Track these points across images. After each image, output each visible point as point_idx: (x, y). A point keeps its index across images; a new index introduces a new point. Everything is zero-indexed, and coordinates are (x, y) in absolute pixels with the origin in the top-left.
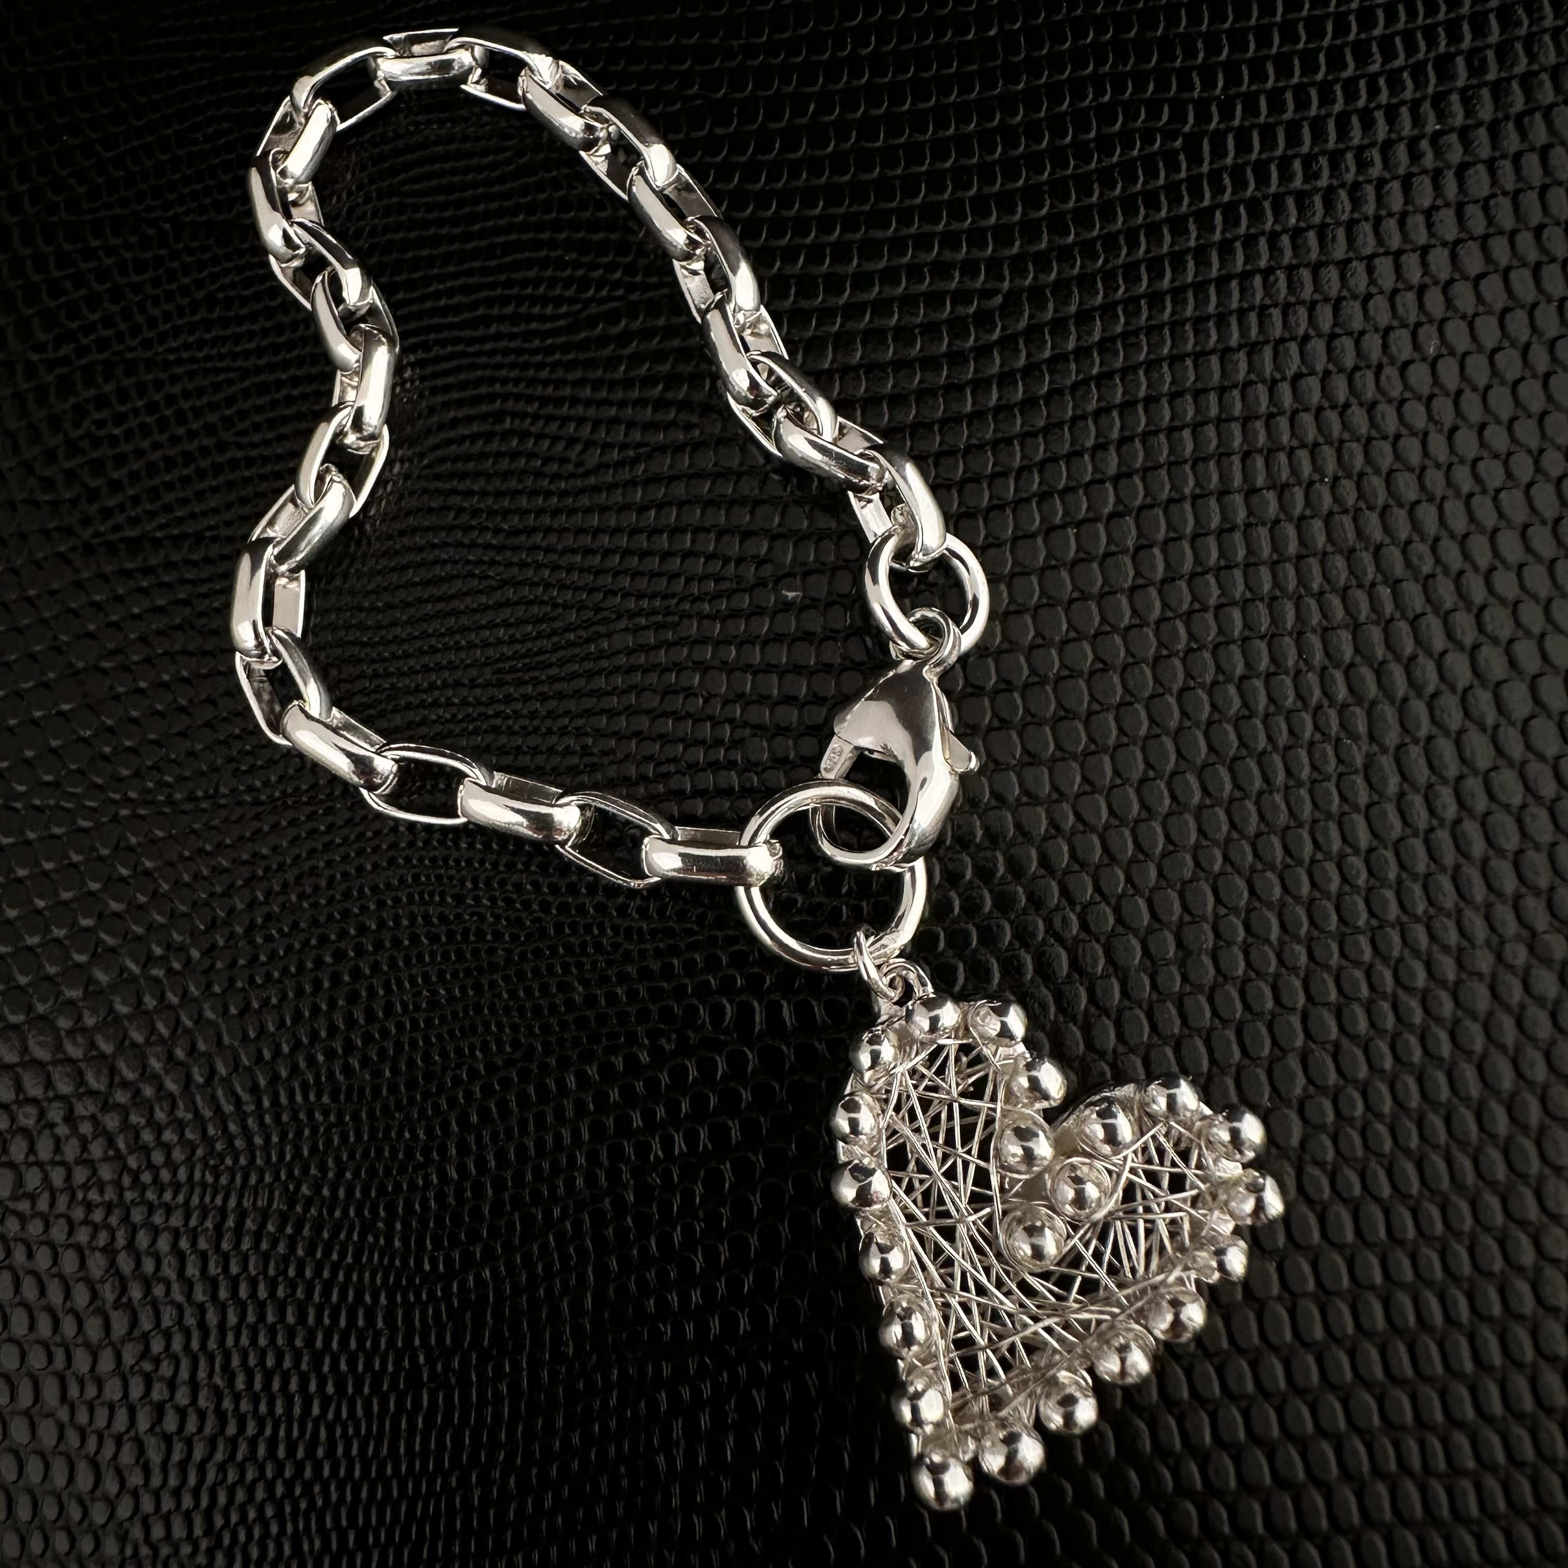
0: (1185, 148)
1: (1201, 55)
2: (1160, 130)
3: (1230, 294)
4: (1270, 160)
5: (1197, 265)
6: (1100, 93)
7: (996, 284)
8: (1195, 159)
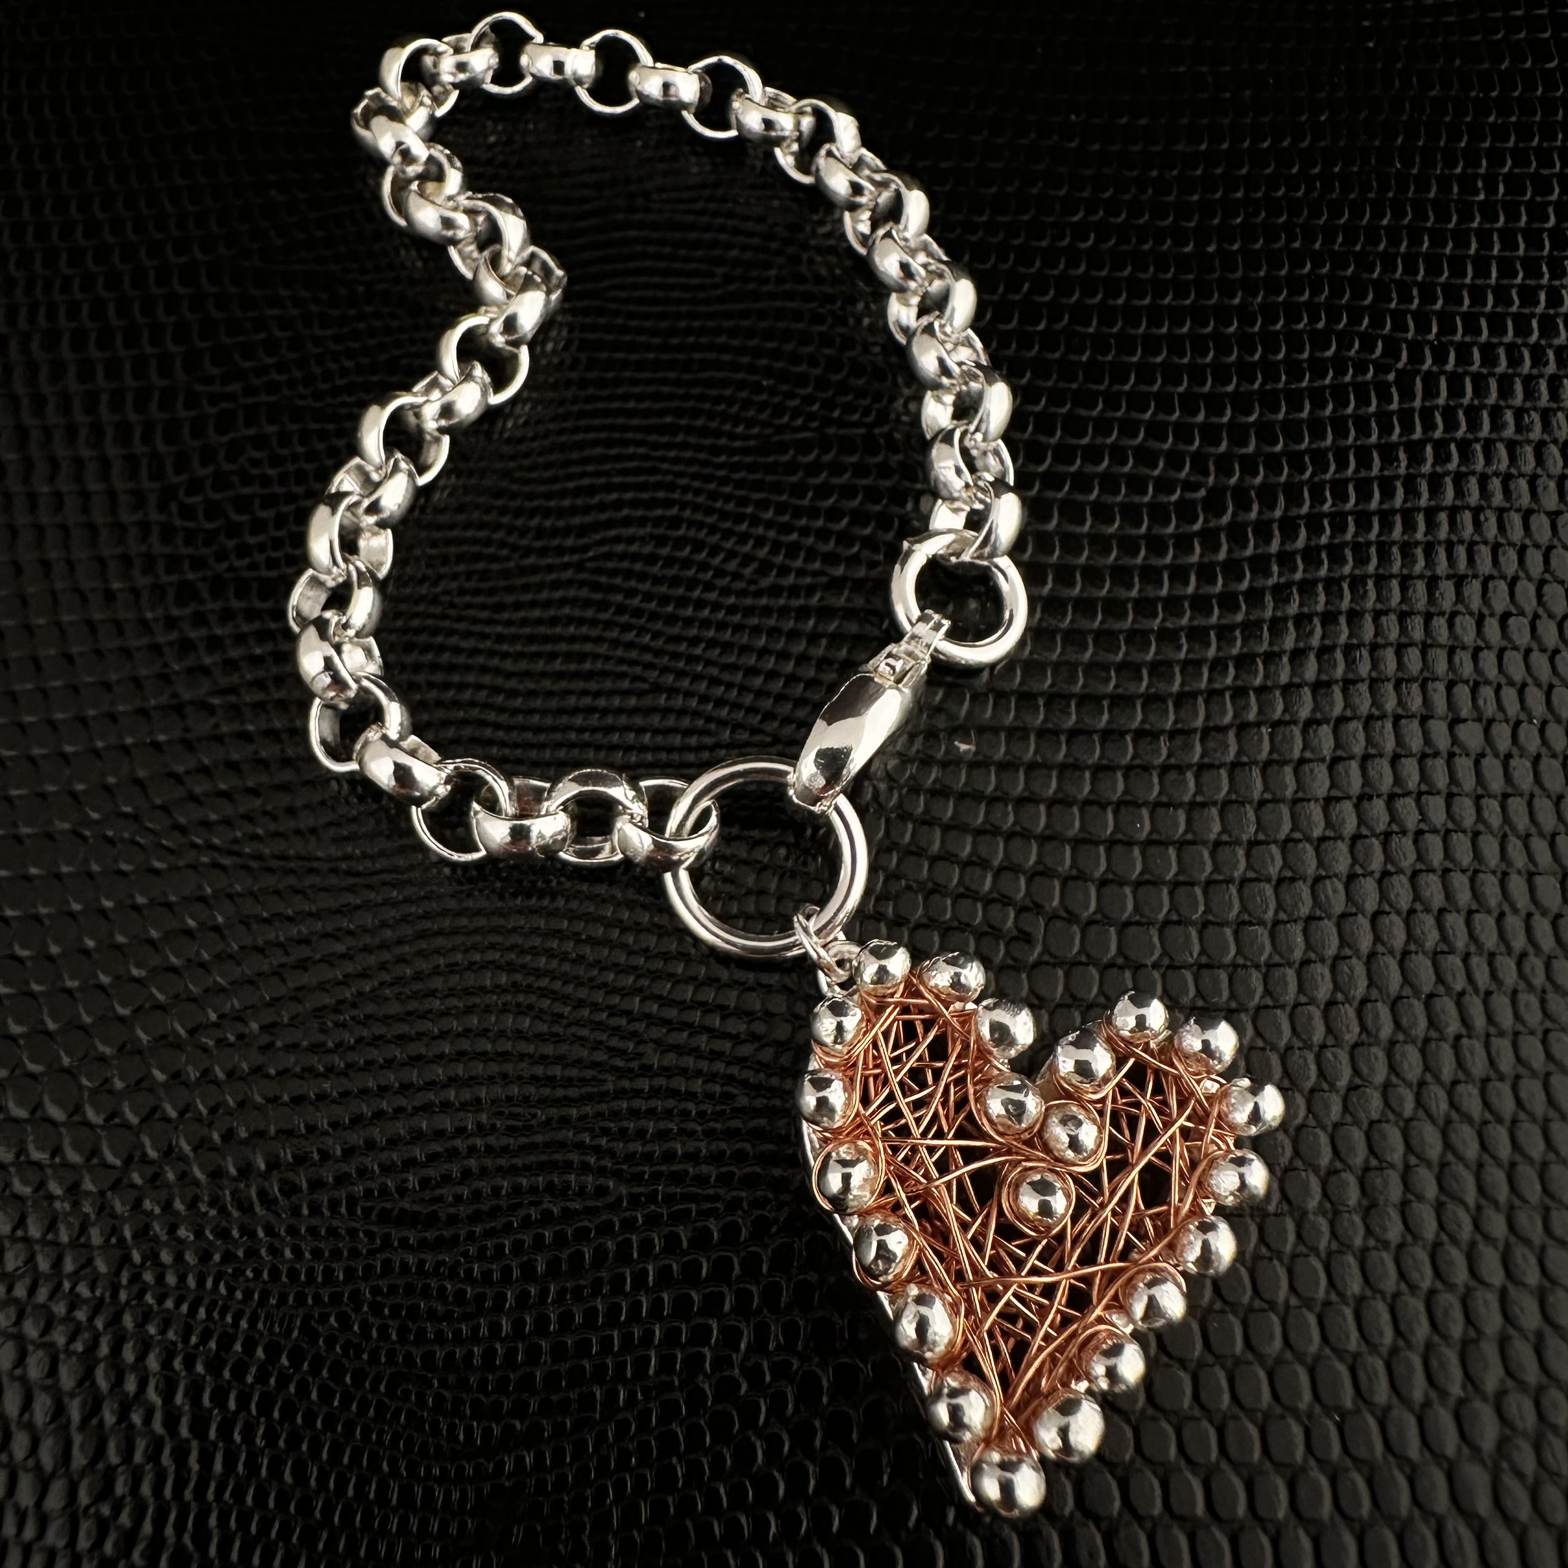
0: (1397, 382)
1: (1416, 301)
2: (1374, 362)
3: (1438, 525)
4: (1483, 407)
5: (1407, 493)
6: (1314, 319)
7: (1201, 479)
8: (1407, 394)
